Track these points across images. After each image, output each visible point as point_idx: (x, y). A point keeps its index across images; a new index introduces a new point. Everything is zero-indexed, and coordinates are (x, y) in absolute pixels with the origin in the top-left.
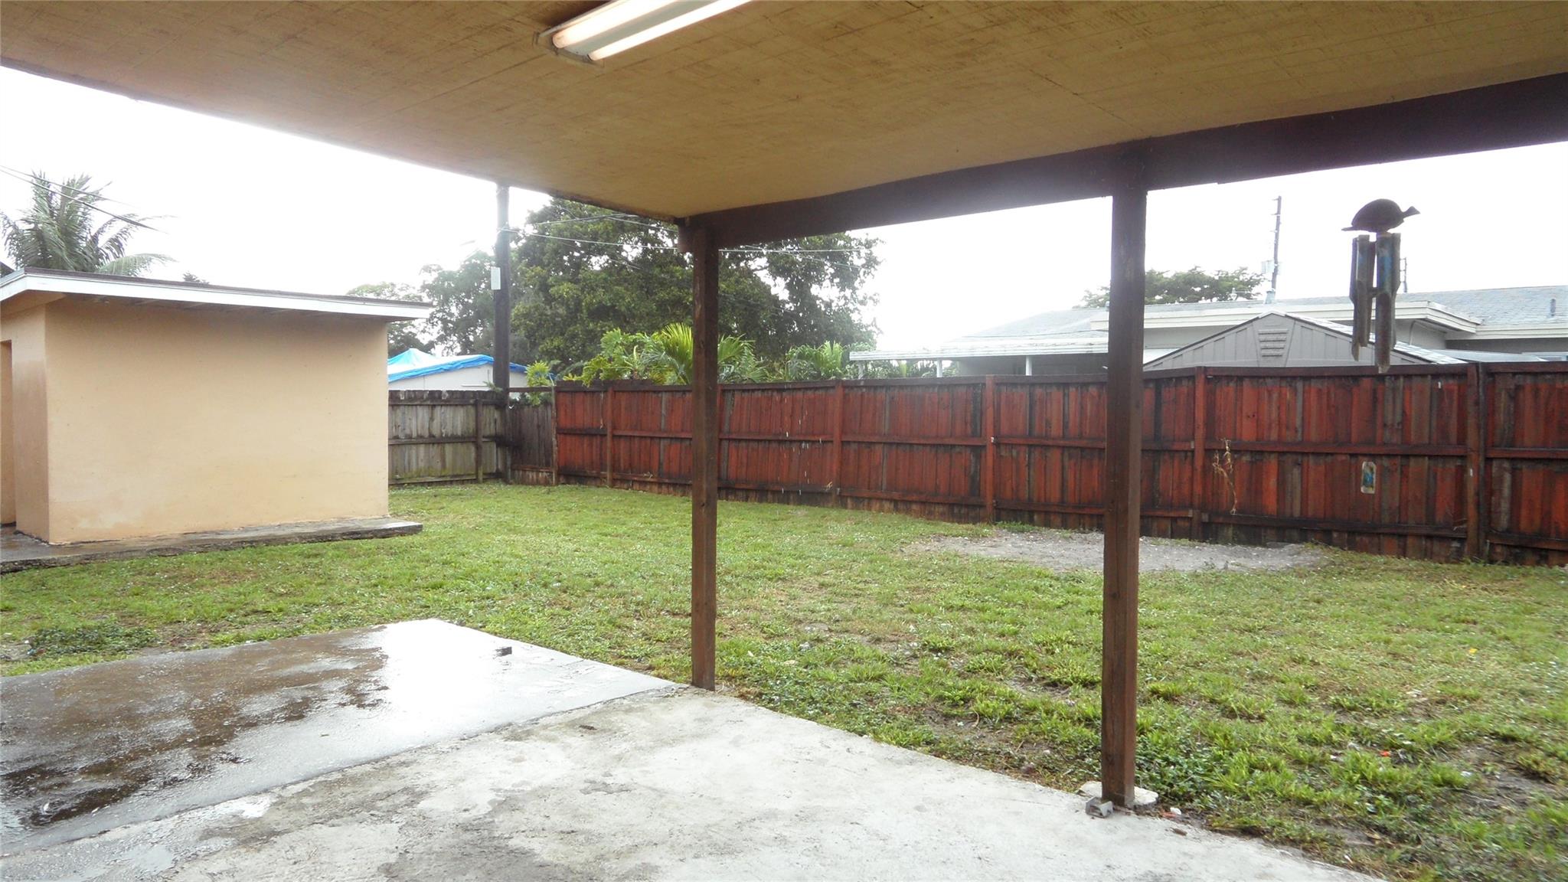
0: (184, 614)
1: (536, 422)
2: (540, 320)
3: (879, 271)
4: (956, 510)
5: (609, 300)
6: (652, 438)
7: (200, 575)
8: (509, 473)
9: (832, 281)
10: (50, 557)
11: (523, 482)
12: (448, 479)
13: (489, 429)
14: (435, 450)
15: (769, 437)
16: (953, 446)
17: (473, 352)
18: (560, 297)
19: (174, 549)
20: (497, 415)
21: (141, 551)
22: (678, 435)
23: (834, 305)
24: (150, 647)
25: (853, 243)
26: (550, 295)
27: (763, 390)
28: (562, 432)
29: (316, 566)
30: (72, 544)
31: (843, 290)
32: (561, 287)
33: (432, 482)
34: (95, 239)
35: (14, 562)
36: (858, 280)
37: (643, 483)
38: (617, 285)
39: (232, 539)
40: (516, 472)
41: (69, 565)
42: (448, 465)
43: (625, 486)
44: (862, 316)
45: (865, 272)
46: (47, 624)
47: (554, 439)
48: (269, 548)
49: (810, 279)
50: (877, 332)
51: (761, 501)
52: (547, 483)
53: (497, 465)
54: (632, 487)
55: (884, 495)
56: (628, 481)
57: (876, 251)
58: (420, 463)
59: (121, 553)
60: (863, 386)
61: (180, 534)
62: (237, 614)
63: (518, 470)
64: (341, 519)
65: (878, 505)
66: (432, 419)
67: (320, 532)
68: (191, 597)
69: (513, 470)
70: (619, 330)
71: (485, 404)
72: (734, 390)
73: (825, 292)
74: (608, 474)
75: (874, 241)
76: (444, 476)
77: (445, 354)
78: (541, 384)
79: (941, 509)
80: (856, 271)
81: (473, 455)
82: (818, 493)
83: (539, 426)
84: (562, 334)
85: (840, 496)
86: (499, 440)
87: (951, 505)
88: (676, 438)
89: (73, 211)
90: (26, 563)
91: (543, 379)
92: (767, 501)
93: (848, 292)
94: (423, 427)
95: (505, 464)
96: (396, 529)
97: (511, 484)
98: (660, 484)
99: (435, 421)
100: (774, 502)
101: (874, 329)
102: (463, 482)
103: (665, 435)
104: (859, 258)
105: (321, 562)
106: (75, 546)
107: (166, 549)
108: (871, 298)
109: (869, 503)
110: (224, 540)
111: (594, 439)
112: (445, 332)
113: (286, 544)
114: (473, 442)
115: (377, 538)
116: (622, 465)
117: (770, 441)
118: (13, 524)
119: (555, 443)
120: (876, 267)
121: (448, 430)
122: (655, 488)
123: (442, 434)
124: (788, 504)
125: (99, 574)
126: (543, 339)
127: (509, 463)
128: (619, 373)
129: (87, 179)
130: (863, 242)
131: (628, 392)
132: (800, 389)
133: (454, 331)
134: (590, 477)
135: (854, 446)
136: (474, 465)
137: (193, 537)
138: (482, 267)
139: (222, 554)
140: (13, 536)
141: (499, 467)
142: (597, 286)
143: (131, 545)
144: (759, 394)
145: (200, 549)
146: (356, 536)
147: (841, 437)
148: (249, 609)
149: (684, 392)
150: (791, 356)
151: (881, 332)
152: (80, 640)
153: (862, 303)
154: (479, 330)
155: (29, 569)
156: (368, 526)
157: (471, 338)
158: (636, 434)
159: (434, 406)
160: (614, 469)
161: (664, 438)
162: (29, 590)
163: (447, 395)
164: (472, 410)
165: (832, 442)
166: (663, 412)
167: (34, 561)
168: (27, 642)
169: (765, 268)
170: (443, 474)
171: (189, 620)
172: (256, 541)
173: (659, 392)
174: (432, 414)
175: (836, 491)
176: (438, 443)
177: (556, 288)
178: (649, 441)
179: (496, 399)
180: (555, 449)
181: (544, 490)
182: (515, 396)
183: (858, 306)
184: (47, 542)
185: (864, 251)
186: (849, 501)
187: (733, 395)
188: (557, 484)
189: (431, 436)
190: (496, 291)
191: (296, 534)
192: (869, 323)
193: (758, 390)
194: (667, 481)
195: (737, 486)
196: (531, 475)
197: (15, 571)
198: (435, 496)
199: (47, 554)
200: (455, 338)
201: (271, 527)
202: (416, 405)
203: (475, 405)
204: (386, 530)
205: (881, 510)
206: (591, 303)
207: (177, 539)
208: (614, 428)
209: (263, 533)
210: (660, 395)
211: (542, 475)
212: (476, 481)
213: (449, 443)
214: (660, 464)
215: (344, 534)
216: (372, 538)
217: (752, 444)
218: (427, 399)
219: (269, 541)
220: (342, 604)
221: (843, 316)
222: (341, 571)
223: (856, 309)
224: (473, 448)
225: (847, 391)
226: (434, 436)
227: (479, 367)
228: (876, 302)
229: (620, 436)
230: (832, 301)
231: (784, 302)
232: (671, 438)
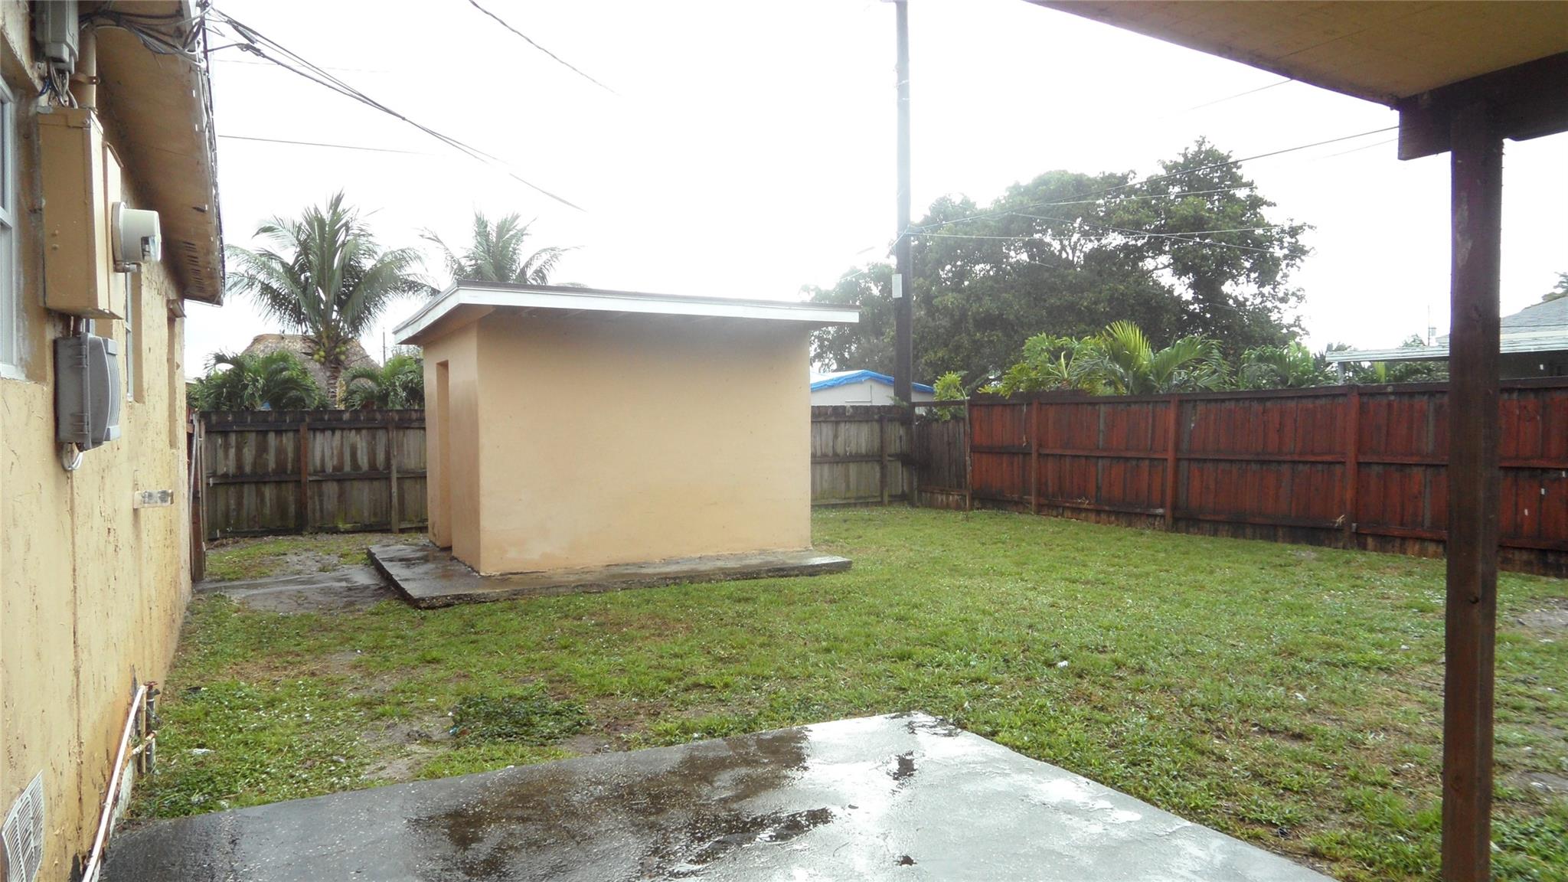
0: (618, 682)
1: (946, 439)
2: (923, 332)
3: (1306, 263)
4: (1551, 558)
5: (997, 308)
6: (1087, 457)
7: (629, 624)
8: (916, 496)
9: (1248, 276)
10: (480, 592)
11: (931, 505)
12: (853, 501)
13: (894, 447)
14: (839, 469)
15: (1247, 457)
16: (1545, 470)
17: (849, 368)
18: (944, 308)
19: (599, 585)
20: (902, 432)
21: (567, 587)
22: (1123, 454)
23: (1248, 303)
24: (583, 734)
25: (1274, 231)
26: (932, 306)
27: (1237, 400)
28: (975, 449)
29: (751, 615)
30: (501, 575)
31: (1262, 285)
32: (946, 297)
33: (836, 504)
34: (523, 272)
35: (446, 596)
36: (1280, 274)
37: (1077, 511)
38: (1006, 292)
39: (655, 575)
40: (923, 494)
41: (498, 600)
42: (851, 487)
43: (1055, 513)
44: (1284, 315)
45: (1287, 265)
46: (474, 688)
47: (967, 458)
48: (693, 586)
49: (1223, 277)
50: (1301, 332)
51: (1235, 535)
52: (958, 508)
53: (903, 486)
54: (1062, 515)
55: (1428, 535)
56: (1057, 507)
57: (1303, 239)
58: (824, 483)
59: (548, 588)
60: (1391, 393)
61: (603, 566)
62: (676, 687)
63: (926, 492)
64: (762, 552)
65: (1417, 547)
66: (836, 437)
67: (745, 567)
68: (622, 656)
69: (920, 492)
70: (1044, 335)
71: (891, 420)
72: (1196, 401)
73: (1241, 289)
74: (1033, 499)
75: (1301, 227)
76: (849, 498)
77: (822, 371)
78: (951, 397)
79: (1525, 556)
80: (1276, 262)
81: (878, 475)
82: (1322, 529)
83: (949, 444)
84: (946, 346)
85: (1357, 534)
86: (905, 459)
87: (1543, 552)
88: (1119, 458)
89: (505, 247)
90: (458, 597)
91: (953, 392)
92: (1245, 537)
93: (1267, 289)
94: (827, 445)
95: (911, 483)
96: (824, 565)
97: (918, 507)
98: (1098, 512)
99: (839, 438)
100: (1254, 538)
101: (1296, 329)
102: (867, 505)
103: (1105, 454)
104: (1281, 248)
105: (756, 610)
106: (504, 578)
107: (591, 585)
108: (1293, 294)
109: (1401, 545)
110: (648, 575)
111: (1016, 459)
112: (822, 350)
113: (709, 581)
114: (878, 461)
115: (803, 575)
116: (1050, 490)
117: (1248, 462)
118: (449, 549)
119: (968, 462)
120: (1303, 257)
121: (853, 448)
122: (1093, 516)
123: (846, 451)
124: (1276, 541)
125: (526, 614)
126: (926, 351)
127: (915, 484)
128: (1043, 383)
129: (517, 217)
130: (1286, 228)
131: (1057, 404)
132: (1292, 398)
133: (830, 348)
134: (1009, 502)
135: (1376, 469)
136: (879, 484)
137: (616, 570)
138: (858, 284)
139: (646, 593)
140: (449, 563)
141: (905, 488)
142: (983, 294)
143: (556, 579)
144: (1232, 405)
145: (624, 585)
146: (782, 573)
147: (1356, 457)
148: (689, 680)
149: (1129, 404)
150: (1249, 358)
151: (1307, 333)
152: (505, 720)
153: (1284, 300)
154: (854, 347)
155: (460, 603)
156: (791, 561)
157: (846, 355)
158: (1069, 452)
159: (837, 423)
160: (1040, 493)
161: (1102, 457)
162: (458, 633)
163: (851, 410)
164: (876, 426)
165: (1343, 463)
166: (1102, 427)
167: (465, 595)
168: (450, 714)
169: (1168, 266)
170: (847, 496)
171: (623, 692)
172: (679, 578)
173: (1097, 403)
174: (836, 430)
175: (1351, 527)
176: (843, 462)
177: (939, 299)
178: (1083, 460)
179: (899, 414)
180: (969, 469)
181: (961, 515)
182: (920, 411)
183: (1277, 303)
184: (478, 572)
185: (1287, 239)
186: (1370, 540)
187: (1194, 407)
188: (971, 509)
189: (835, 454)
190: (897, 300)
191: (721, 569)
192: (1292, 322)
193: (1229, 400)
194: (1107, 508)
195: (1201, 517)
196: (940, 498)
197: (448, 605)
198: (845, 521)
199: (477, 587)
200: (831, 356)
201: (690, 560)
202: (820, 422)
203: (880, 421)
204: (812, 566)
205: (1422, 553)
206: (978, 313)
207: (601, 572)
208: (1040, 446)
209: (685, 567)
210: (1097, 407)
211: (953, 498)
212: (881, 503)
213: (853, 462)
214: (1098, 488)
215: (769, 571)
216: (797, 576)
217: (1222, 466)
218: (831, 416)
219: (694, 577)
220: (795, 678)
221: (1260, 316)
222: (782, 625)
223: (1276, 307)
224: (877, 468)
225: (1365, 399)
226: (838, 456)
227: (861, 382)
228: (1300, 298)
229: (1048, 455)
230: (1246, 300)
231: (1188, 303)
232: (1112, 458)
